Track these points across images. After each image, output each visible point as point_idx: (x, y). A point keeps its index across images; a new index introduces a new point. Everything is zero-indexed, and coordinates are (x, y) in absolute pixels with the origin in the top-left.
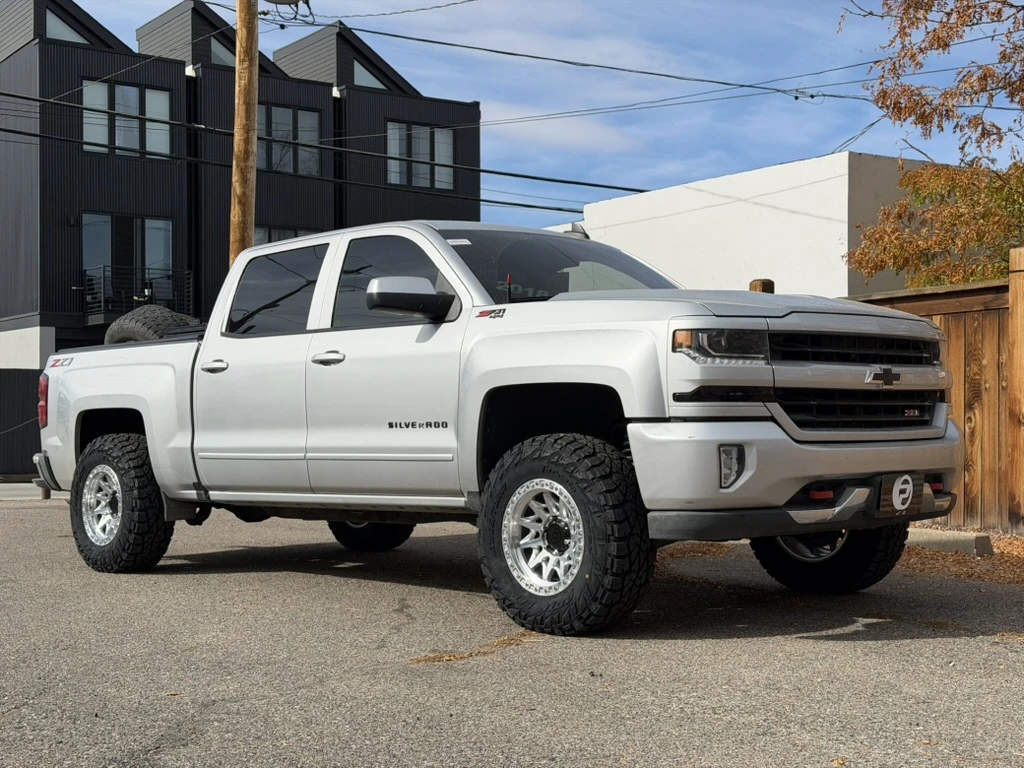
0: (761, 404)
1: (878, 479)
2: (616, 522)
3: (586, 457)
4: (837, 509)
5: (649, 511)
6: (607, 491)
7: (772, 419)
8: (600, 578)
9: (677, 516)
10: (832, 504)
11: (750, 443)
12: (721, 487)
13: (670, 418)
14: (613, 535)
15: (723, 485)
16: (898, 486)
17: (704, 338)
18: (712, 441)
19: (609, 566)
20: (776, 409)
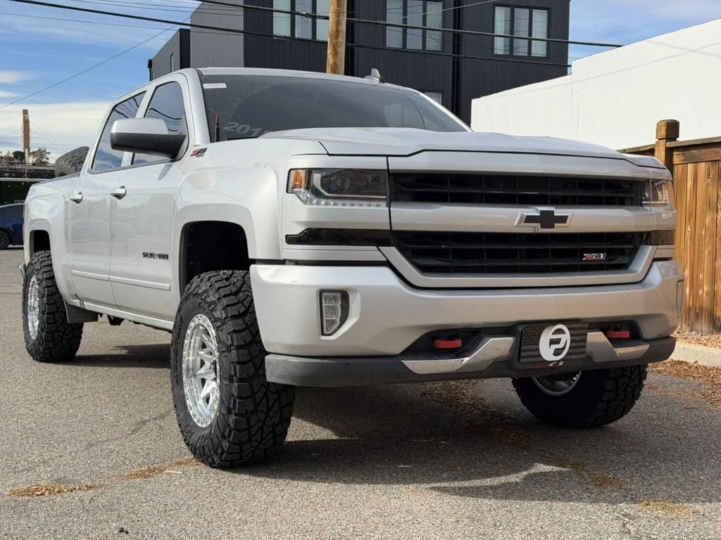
0: (375, 248)
1: (520, 329)
2: (238, 363)
3: (225, 296)
4: (466, 360)
5: (268, 353)
6: (234, 332)
7: (388, 264)
8: (226, 417)
9: (285, 361)
10: (458, 353)
11: (354, 290)
12: (323, 334)
13: (285, 260)
14: (235, 375)
15: (325, 332)
16: (547, 336)
17: (316, 179)
18: (315, 286)
19: (232, 406)
20: (392, 253)
